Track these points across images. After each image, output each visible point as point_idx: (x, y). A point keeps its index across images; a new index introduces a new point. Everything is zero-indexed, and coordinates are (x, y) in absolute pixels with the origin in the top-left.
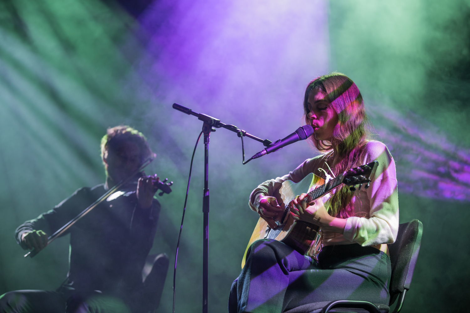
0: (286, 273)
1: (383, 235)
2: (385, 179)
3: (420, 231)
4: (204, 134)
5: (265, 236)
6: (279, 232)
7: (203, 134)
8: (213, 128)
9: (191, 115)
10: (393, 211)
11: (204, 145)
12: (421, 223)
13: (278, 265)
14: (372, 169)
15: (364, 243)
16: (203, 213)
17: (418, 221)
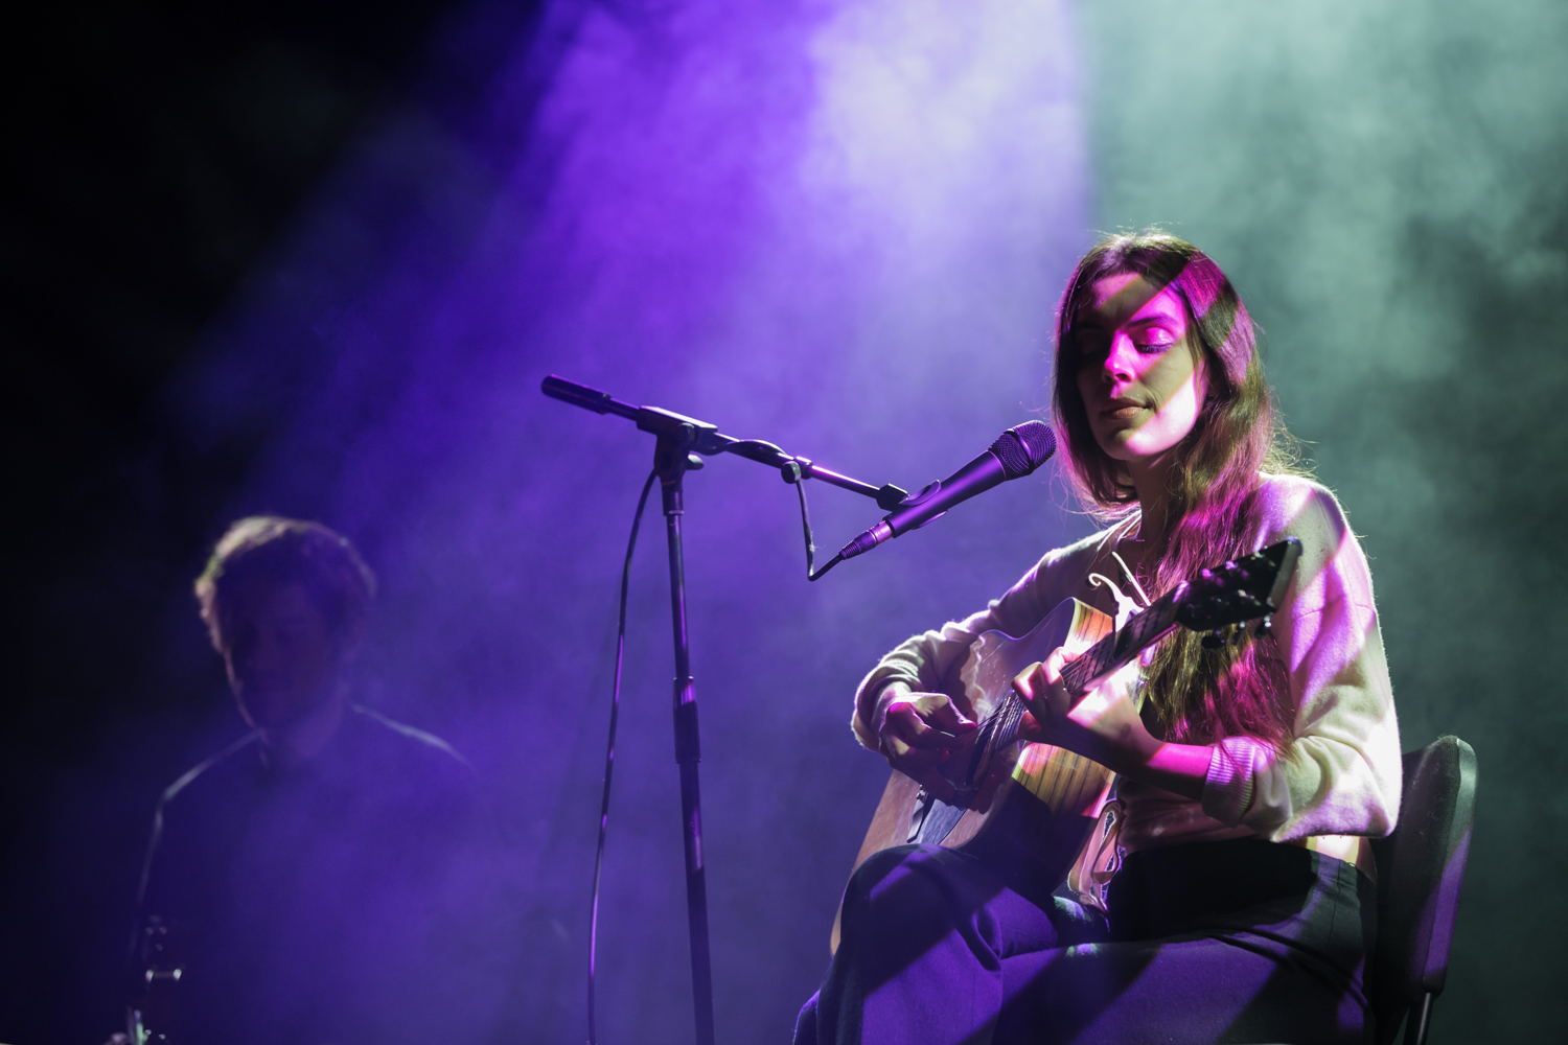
0: (990, 963)
1: (1345, 796)
2: (1334, 606)
3: (1468, 778)
4: (662, 481)
5: (911, 834)
6: (959, 816)
7: (657, 479)
8: (693, 458)
9: (610, 417)
10: (1376, 714)
11: (665, 519)
12: (1467, 747)
13: (959, 935)
14: (1277, 569)
15: (1280, 829)
16: (678, 766)
17: (1458, 740)
